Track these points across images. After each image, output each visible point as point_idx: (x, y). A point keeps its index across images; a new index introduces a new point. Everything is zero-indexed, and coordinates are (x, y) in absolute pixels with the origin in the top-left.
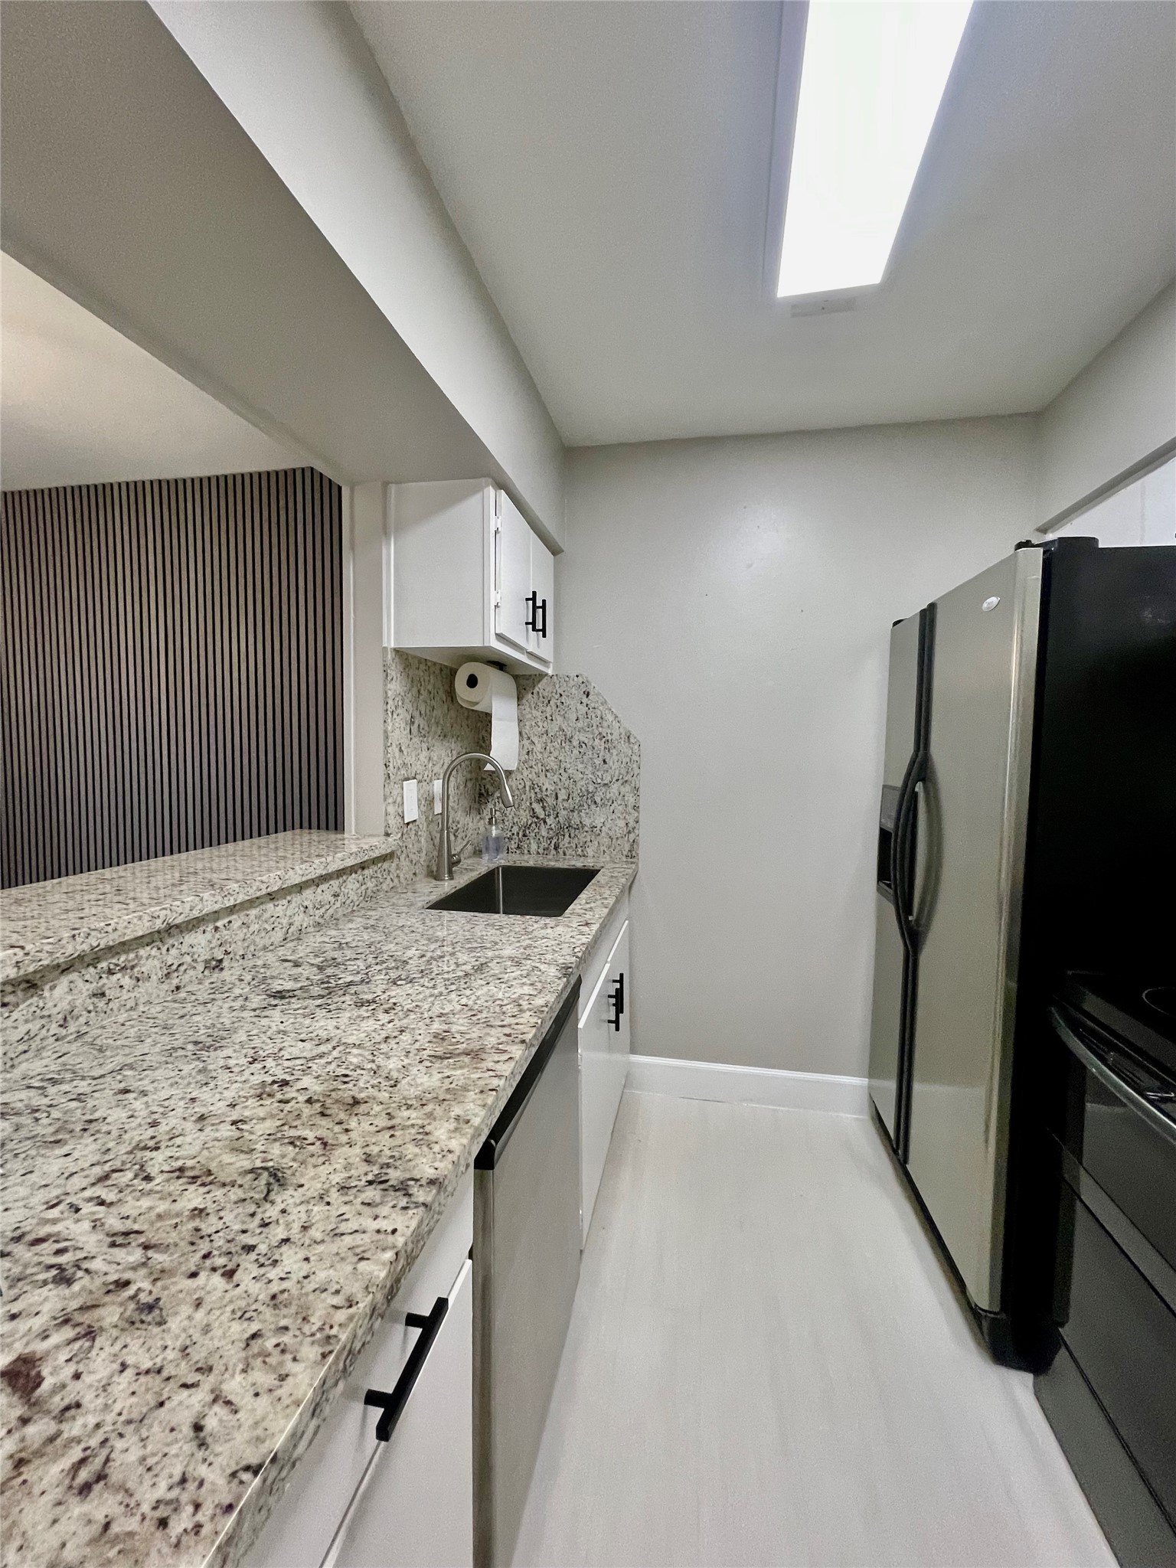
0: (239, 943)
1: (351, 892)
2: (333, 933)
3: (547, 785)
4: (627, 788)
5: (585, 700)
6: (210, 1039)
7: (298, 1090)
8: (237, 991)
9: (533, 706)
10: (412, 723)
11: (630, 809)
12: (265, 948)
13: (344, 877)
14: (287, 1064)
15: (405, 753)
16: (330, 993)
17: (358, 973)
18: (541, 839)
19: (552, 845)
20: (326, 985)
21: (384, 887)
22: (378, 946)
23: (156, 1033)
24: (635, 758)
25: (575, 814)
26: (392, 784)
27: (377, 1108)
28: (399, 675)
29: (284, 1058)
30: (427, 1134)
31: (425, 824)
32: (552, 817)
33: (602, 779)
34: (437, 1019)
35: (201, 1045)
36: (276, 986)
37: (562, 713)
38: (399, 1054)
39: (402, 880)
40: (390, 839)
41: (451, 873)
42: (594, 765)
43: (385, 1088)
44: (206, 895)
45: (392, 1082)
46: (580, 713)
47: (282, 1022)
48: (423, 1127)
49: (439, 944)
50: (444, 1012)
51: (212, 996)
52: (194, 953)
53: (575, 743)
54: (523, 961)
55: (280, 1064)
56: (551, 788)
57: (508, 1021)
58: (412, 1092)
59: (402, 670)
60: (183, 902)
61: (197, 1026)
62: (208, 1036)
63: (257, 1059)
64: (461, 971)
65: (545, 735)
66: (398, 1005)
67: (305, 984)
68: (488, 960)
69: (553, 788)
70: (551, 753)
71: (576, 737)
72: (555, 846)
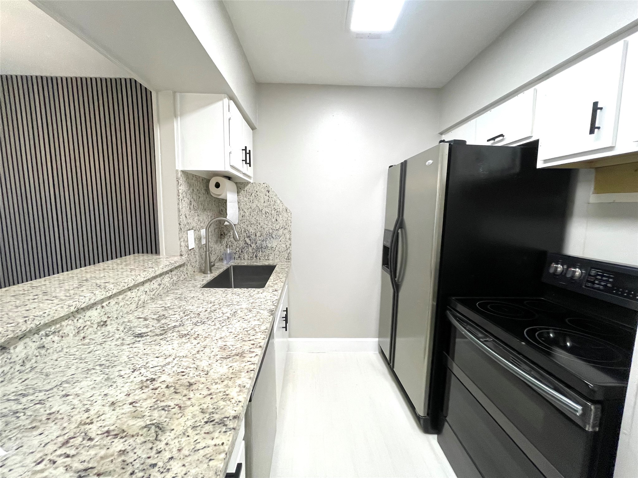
0: (115, 312)
1: (166, 282)
2: (161, 302)
3: (252, 230)
4: (286, 231)
5: (267, 194)
6: (107, 362)
7: (161, 383)
8: (117, 336)
9: (244, 196)
10: (191, 204)
11: (287, 240)
12: (127, 313)
13: (163, 276)
14: (152, 370)
15: (188, 218)
16: (166, 332)
17: (177, 321)
18: (249, 253)
19: (254, 255)
20: (163, 329)
21: (181, 278)
22: (184, 307)
23: (77, 363)
24: (289, 218)
25: (264, 242)
26: (183, 232)
27: (201, 386)
28: (184, 183)
29: (150, 367)
30: (227, 395)
31: (198, 249)
32: (254, 244)
33: (275, 227)
34: (220, 340)
35: (103, 366)
36: (138, 331)
37: (258, 199)
38: (206, 359)
39: (189, 275)
40: (183, 257)
41: (211, 270)
42: (272, 222)
43: (203, 376)
44: (97, 292)
45: (206, 372)
46: (265, 199)
47: (145, 349)
49: (212, 304)
50: (222, 336)
51: (104, 340)
52: (91, 320)
53: (264, 212)
54: (252, 310)
55: (148, 371)
56: (253, 231)
57: (252, 338)
58: (216, 376)
59: (185, 180)
60: (85, 297)
61: (99, 356)
62: (106, 361)
63: (135, 370)
64: (225, 316)
65: (250, 209)
66: (200, 335)
67: (152, 329)
68: (236, 310)
69: (254, 232)
70: (253, 216)
71: (264, 210)
72: (255, 256)
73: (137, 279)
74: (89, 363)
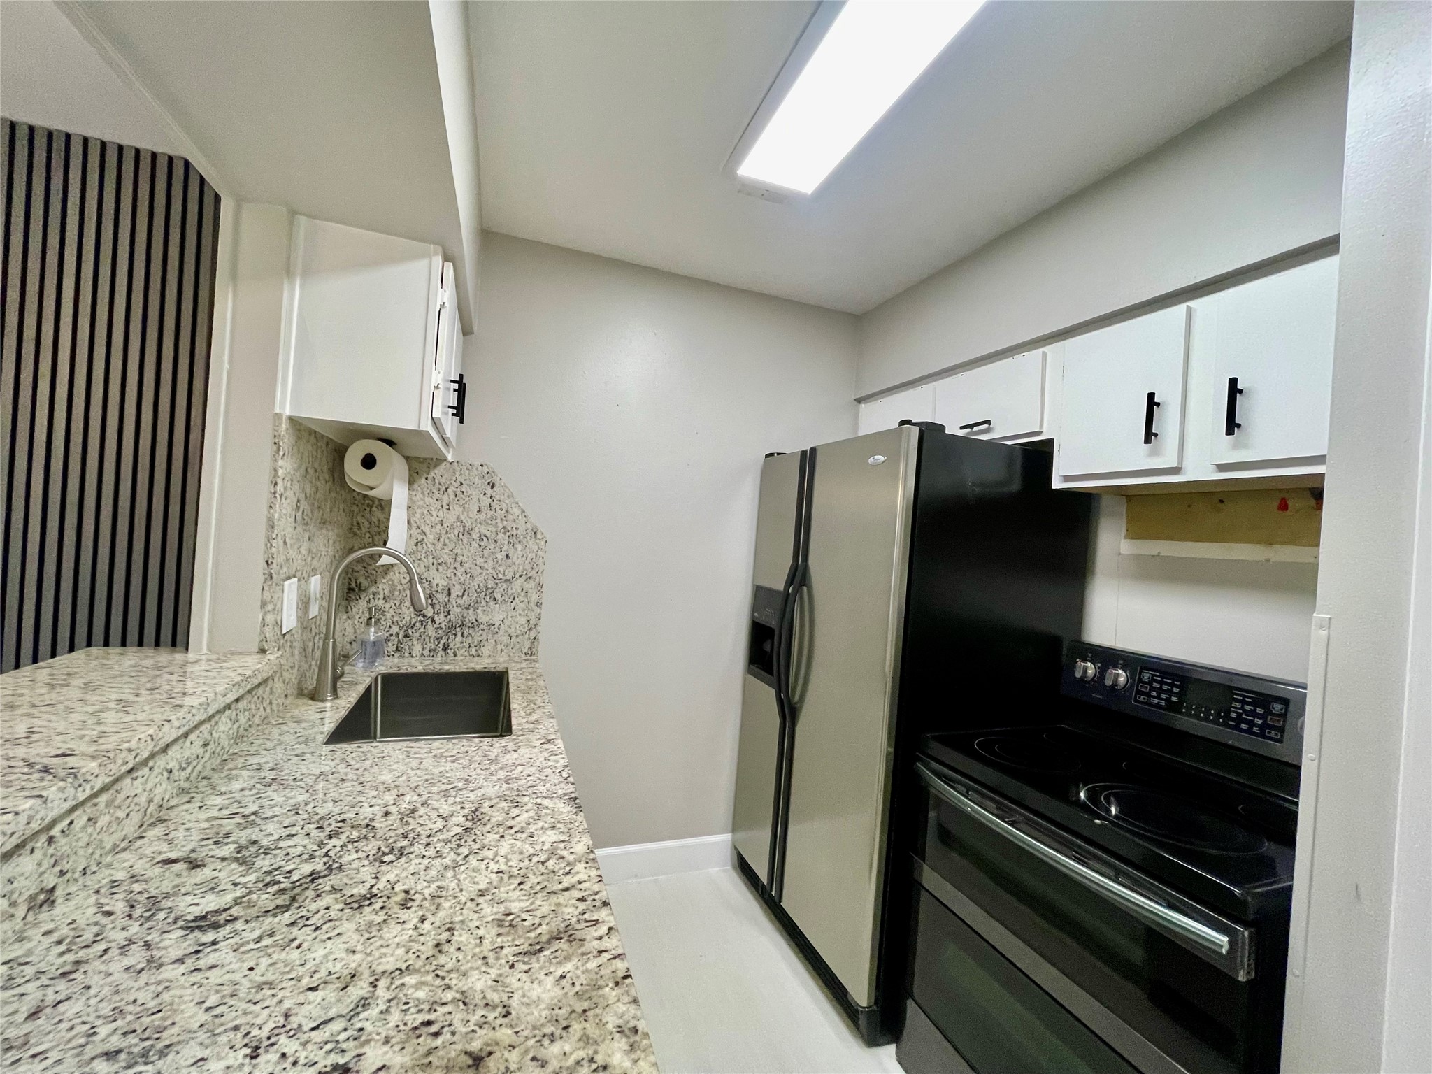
0: (81, 852)
1: (222, 736)
2: (218, 800)
3: (439, 580)
4: (532, 584)
5: (489, 491)
6: (132, 1039)
8: (117, 936)
9: (426, 494)
10: (298, 507)
11: (533, 605)
12: (116, 849)
13: (217, 718)
14: (318, 1036)
15: (288, 544)
16: (293, 899)
17: (312, 857)
18: (427, 640)
19: (441, 645)
20: (276, 888)
21: (257, 720)
22: (309, 808)
24: (540, 553)
25: (471, 611)
26: (274, 584)
27: (514, 1056)
28: (291, 449)
29: (306, 1028)
31: (300, 633)
32: (442, 616)
33: (504, 575)
34: (481, 900)
35: (123, 1056)
36: (192, 906)
37: (462, 502)
38: (475, 965)
39: (274, 706)
40: (268, 656)
41: (335, 689)
42: (495, 560)
43: (499, 1022)
44: (52, 792)
45: (499, 1009)
46: (482, 504)
47: (251, 969)
48: (592, 1060)
49: (395, 792)
50: (483, 886)
51: (70, 957)
52: (12, 892)
53: (475, 535)
54: (519, 799)
55: (307, 1042)
56: (443, 583)
57: (567, 881)
58: (538, 1014)
59: (294, 443)
60: (17, 814)
61: (84, 1023)
62: (125, 1034)
63: (257, 1048)
64: (455, 825)
65: (439, 525)
66: (412, 892)
67: (238, 894)
68: (476, 805)
69: (445, 584)
70: (445, 545)
71: (476, 529)
72: (444, 646)
74: (54, 1055)
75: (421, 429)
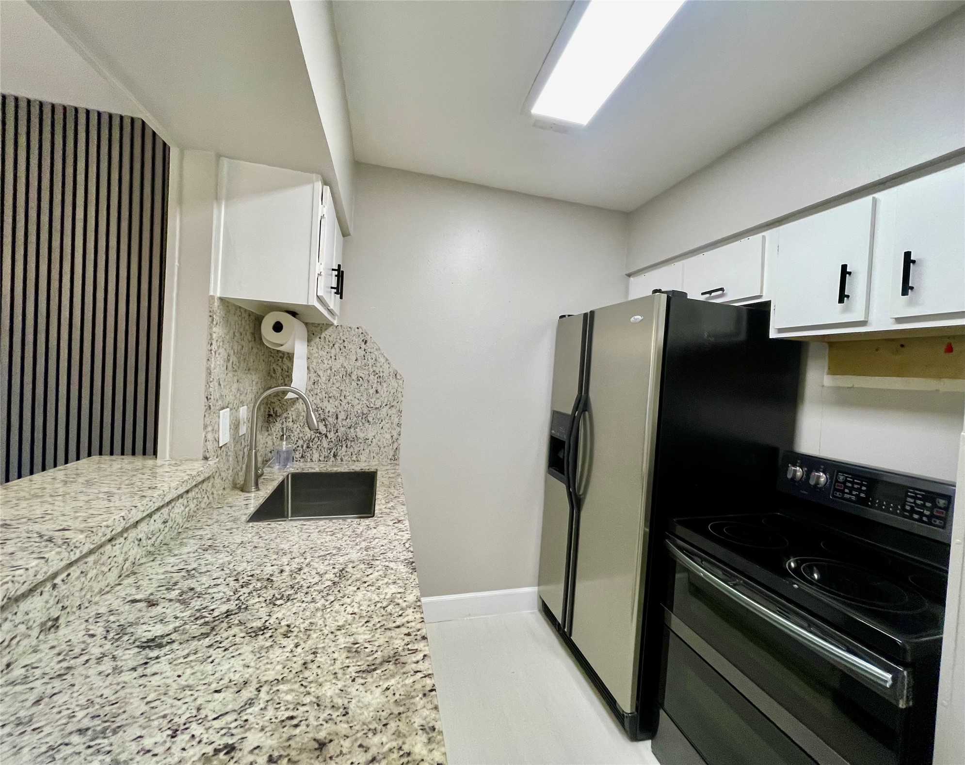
0: (77, 594)
1: (177, 516)
2: (172, 560)
3: (330, 407)
4: (394, 410)
5: (363, 346)
6: (97, 722)
7: (251, 752)
8: (96, 651)
9: (320, 349)
10: (228, 360)
11: (395, 426)
12: (101, 592)
13: (173, 504)
14: (217, 724)
15: (222, 386)
16: (213, 629)
17: (229, 600)
18: (322, 449)
19: (332, 454)
20: (202, 621)
21: (203, 505)
22: (231, 566)
23: (10, 735)
24: (400, 389)
25: (352, 430)
26: (212, 413)
27: (346, 744)
28: (221, 320)
29: (210, 718)
31: (233, 446)
32: (332, 433)
33: (374, 405)
34: (338, 633)
35: (90, 732)
36: (144, 632)
37: (344, 354)
38: (328, 678)
39: (215, 496)
40: (209, 462)
41: (257, 484)
42: (368, 395)
43: (339, 719)
45: (341, 710)
46: (359, 355)
47: (179, 676)
49: (289, 556)
50: (340, 624)
51: (65, 664)
52: (29, 620)
53: (354, 377)
54: (373, 563)
55: (210, 728)
56: (332, 410)
57: (399, 621)
58: (367, 715)
59: (224, 316)
60: (27, 569)
61: (68, 710)
62: (93, 717)
63: (177, 730)
64: (327, 580)
65: (329, 371)
66: (292, 626)
67: (177, 624)
68: (343, 566)
69: (334, 411)
70: (333, 384)
71: (355, 373)
72: (334, 454)
73: (130, 516)
74: (47, 730)
75: (309, 304)
